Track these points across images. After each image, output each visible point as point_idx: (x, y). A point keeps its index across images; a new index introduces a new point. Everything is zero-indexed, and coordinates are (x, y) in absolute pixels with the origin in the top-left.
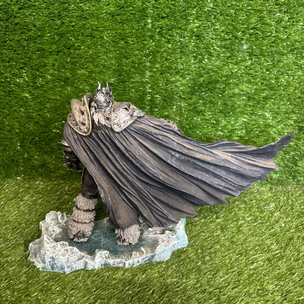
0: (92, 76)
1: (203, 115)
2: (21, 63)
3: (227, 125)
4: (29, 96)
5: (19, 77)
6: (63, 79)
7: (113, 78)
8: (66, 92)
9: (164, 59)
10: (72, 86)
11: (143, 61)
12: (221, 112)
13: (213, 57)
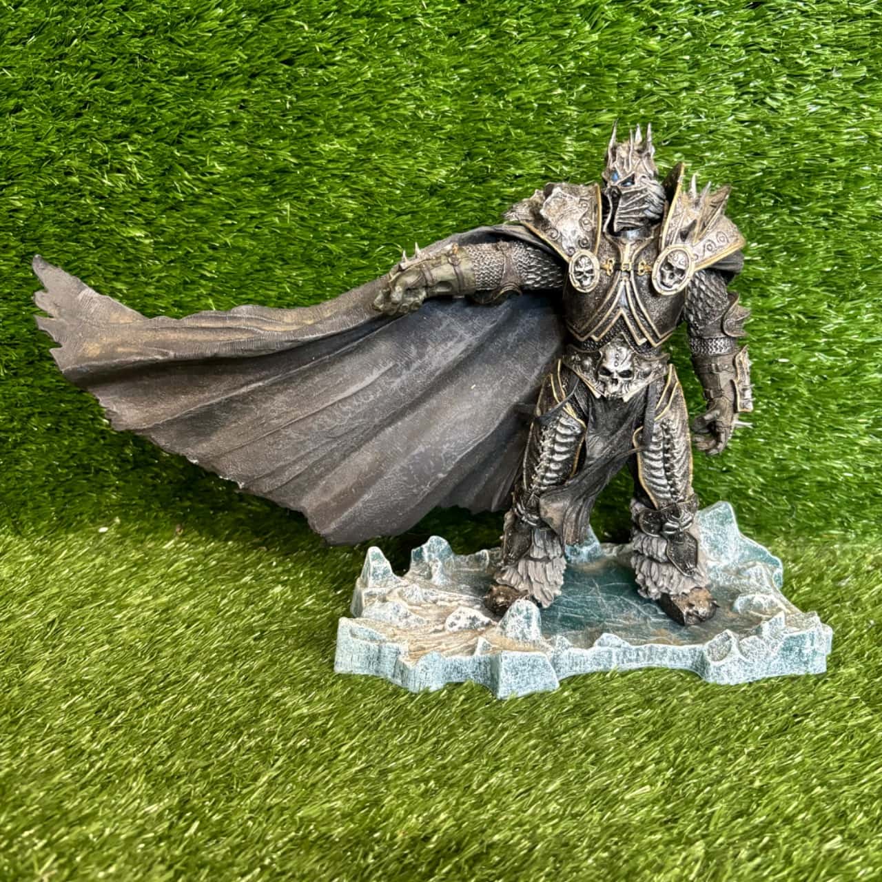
0: (369, 160)
1: (764, 295)
2: (118, 117)
3: (847, 329)
4: (146, 237)
5: (112, 170)
6: (266, 172)
7: (442, 165)
8: (277, 220)
9: (630, 94)
10: (297, 198)
11: (557, 100)
12: (826, 281)
13: (807, 82)
